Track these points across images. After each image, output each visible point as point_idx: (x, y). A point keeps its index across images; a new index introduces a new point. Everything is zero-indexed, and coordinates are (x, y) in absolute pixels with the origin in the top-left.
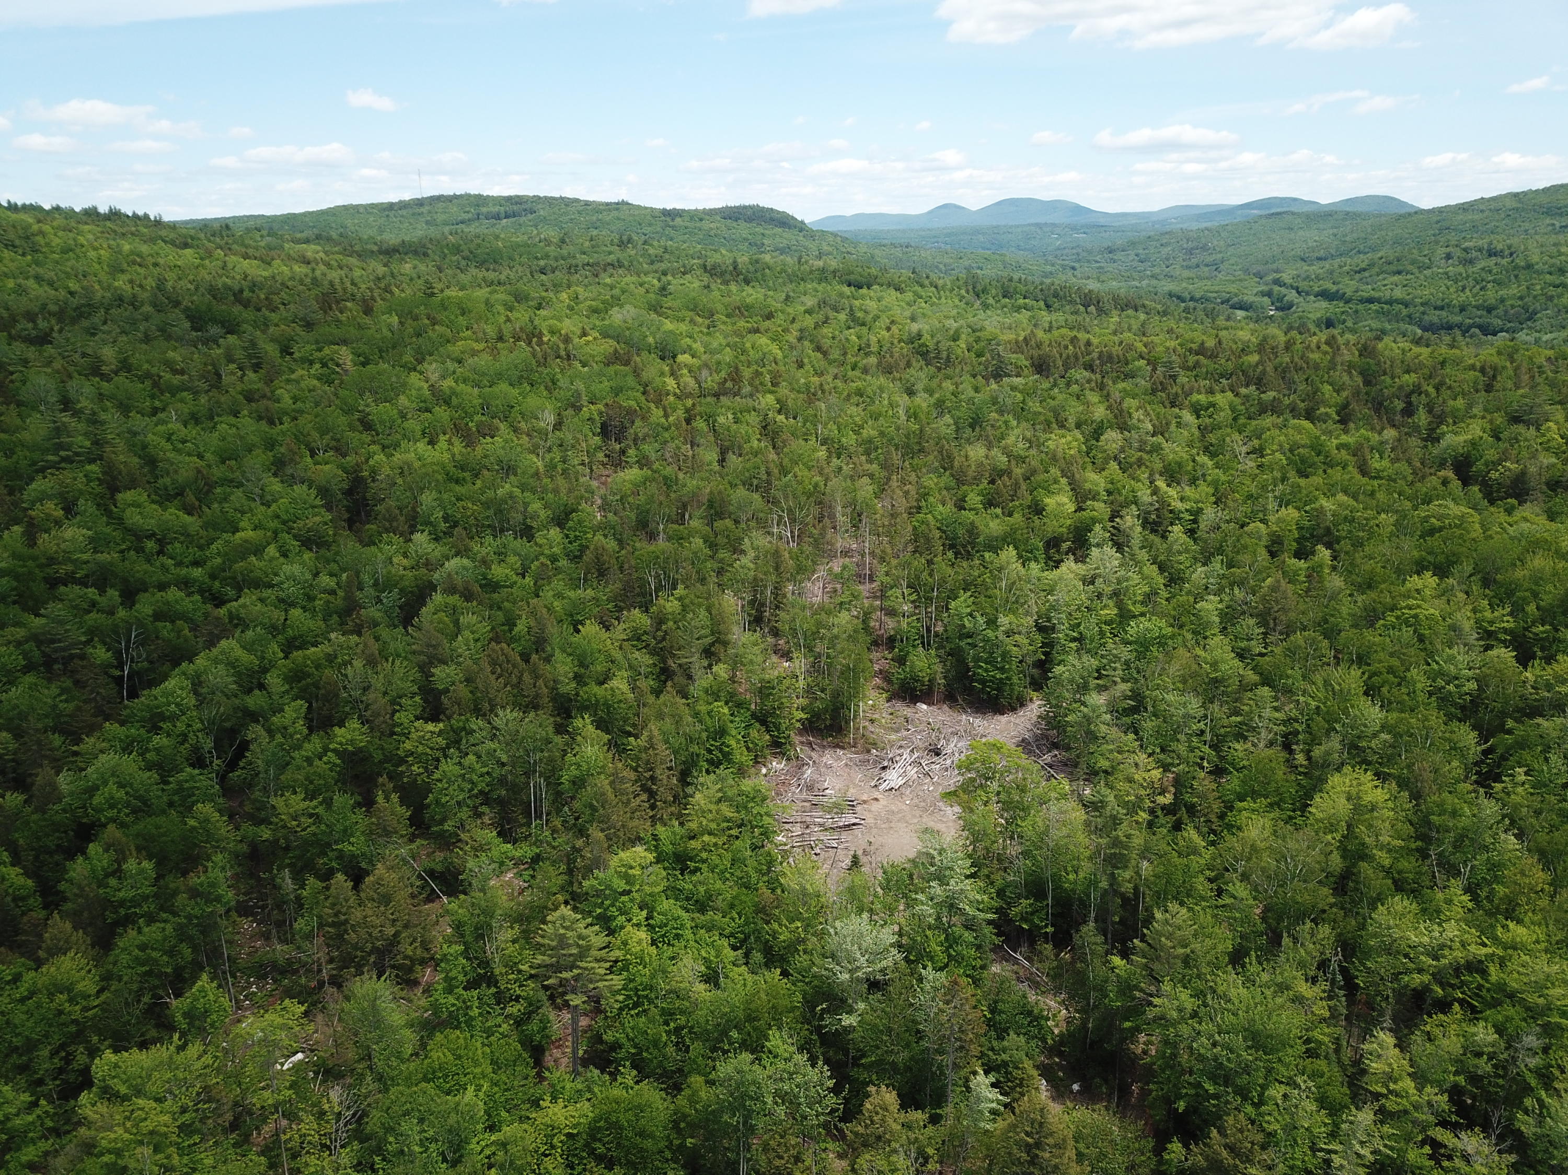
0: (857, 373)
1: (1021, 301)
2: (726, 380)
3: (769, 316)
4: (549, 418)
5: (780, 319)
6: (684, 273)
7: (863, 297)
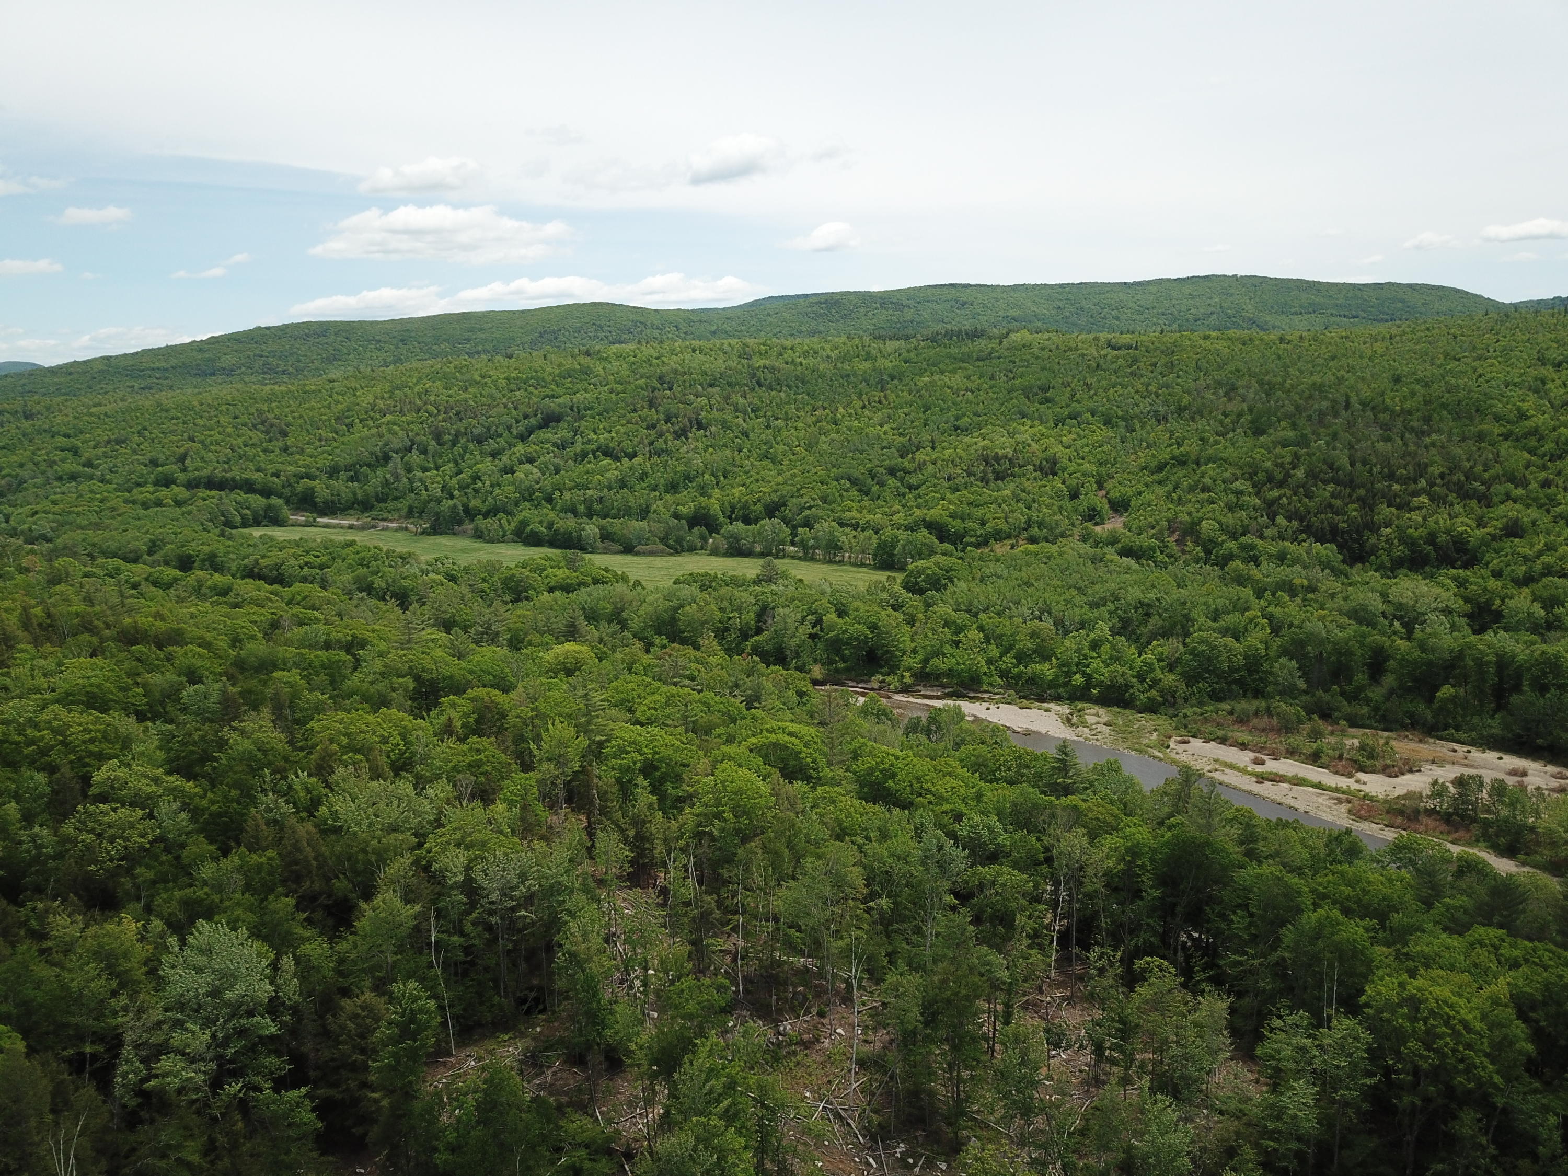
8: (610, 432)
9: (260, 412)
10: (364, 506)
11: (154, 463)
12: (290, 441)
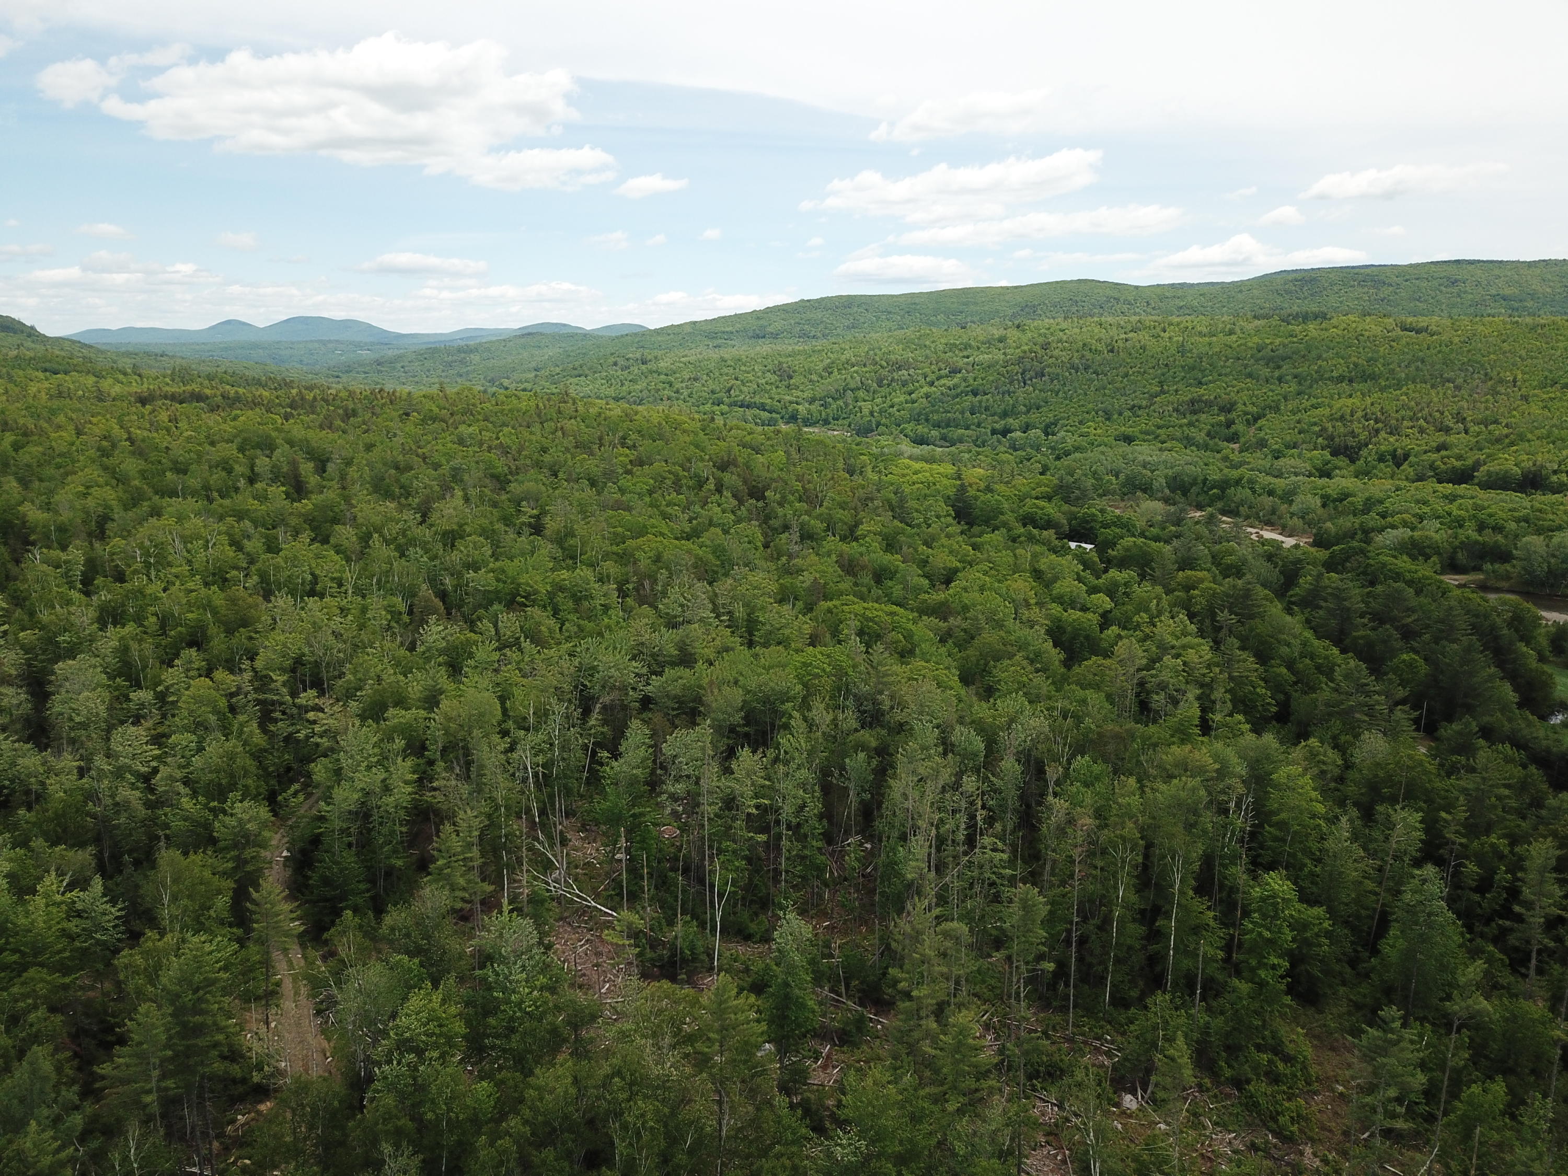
9: (780, 363)
10: (826, 422)
11: (713, 392)
12: (792, 381)
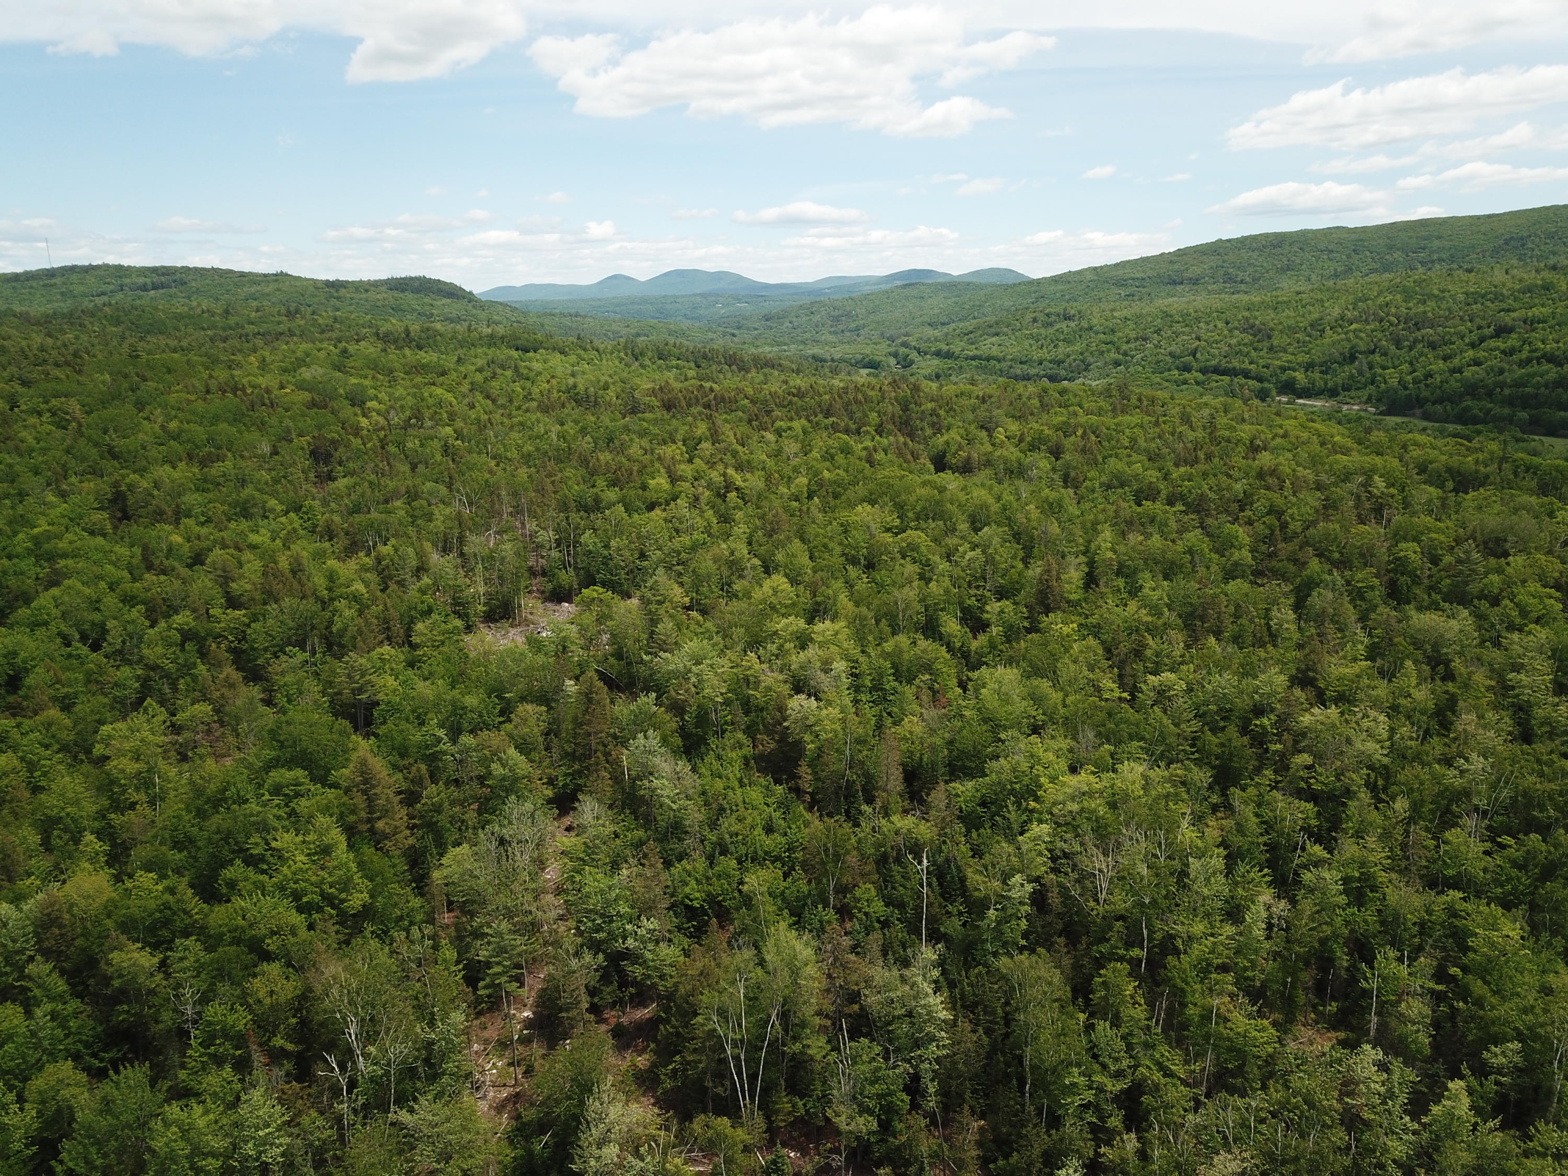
0: (520, 412)
1: (674, 362)
2: (410, 419)
3: (443, 373)
4: (266, 449)
5: (454, 375)
6: (358, 341)
7: (530, 360)
8: (1558, 342)
9: (1244, 319)
10: (1333, 392)
11: (1174, 355)
12: (1275, 342)
